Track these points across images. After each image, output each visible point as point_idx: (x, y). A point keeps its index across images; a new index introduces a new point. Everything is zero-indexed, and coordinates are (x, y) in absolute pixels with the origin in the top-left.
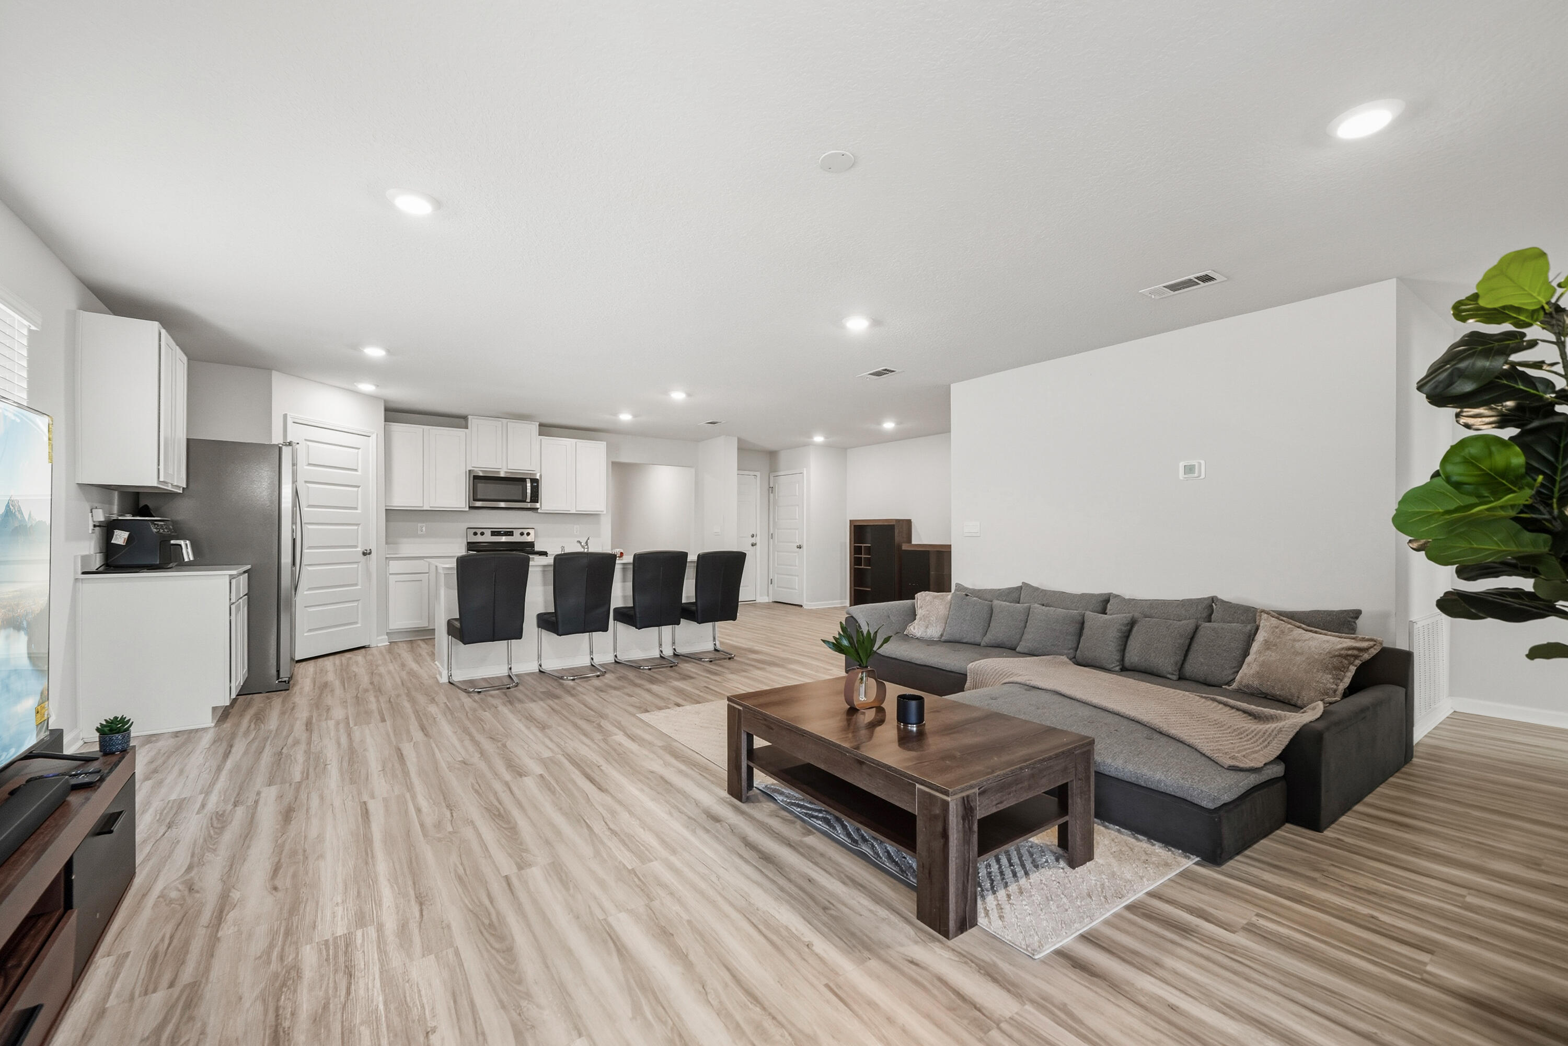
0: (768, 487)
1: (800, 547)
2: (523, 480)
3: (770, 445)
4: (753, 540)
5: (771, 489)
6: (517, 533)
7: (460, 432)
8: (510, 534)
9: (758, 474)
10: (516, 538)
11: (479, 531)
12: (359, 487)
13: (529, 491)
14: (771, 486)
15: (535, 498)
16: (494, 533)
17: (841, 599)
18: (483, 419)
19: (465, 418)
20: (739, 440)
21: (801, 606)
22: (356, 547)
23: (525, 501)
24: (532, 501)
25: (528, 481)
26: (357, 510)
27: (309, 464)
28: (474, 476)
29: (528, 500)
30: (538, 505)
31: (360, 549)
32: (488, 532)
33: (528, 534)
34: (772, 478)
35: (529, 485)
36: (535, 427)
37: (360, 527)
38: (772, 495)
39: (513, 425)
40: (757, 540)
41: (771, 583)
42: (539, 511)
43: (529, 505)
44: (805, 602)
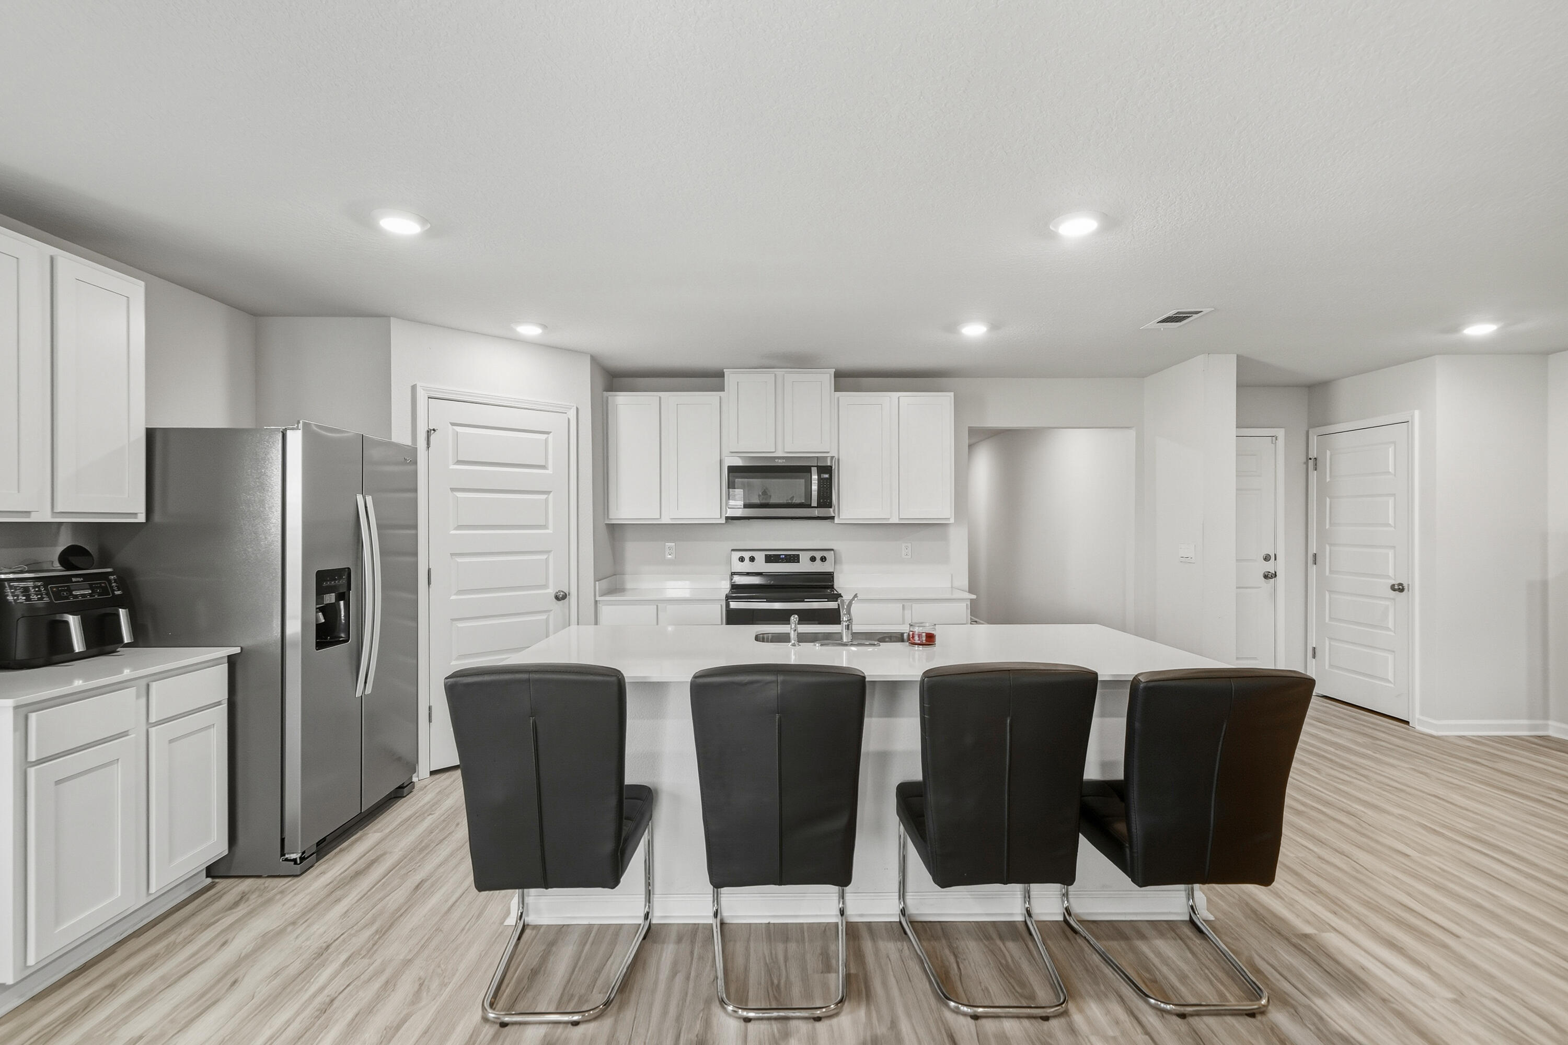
0: (1304, 459)
1: (1399, 588)
2: (807, 470)
3: (1314, 368)
4: (1269, 567)
5: (1313, 463)
6: (804, 557)
7: (711, 398)
8: (794, 559)
9: (1281, 433)
10: (804, 566)
11: (747, 555)
12: (548, 493)
13: (815, 487)
14: (1313, 453)
15: (826, 500)
16: (770, 559)
17: (1531, 717)
18: (743, 373)
19: (720, 375)
20: (1243, 363)
21: (1407, 723)
22: (545, 586)
23: (809, 506)
24: (820, 506)
25: (814, 470)
26: (548, 529)
27: (459, 462)
28: (729, 467)
29: (814, 503)
30: (831, 511)
31: (551, 591)
32: (760, 557)
33: (823, 559)
34: (1314, 440)
35: (815, 477)
36: (826, 378)
37: (551, 555)
38: (1313, 475)
39: (791, 377)
40: (1280, 567)
41: (1314, 656)
42: (836, 521)
43: (816, 512)
44: (1417, 716)
